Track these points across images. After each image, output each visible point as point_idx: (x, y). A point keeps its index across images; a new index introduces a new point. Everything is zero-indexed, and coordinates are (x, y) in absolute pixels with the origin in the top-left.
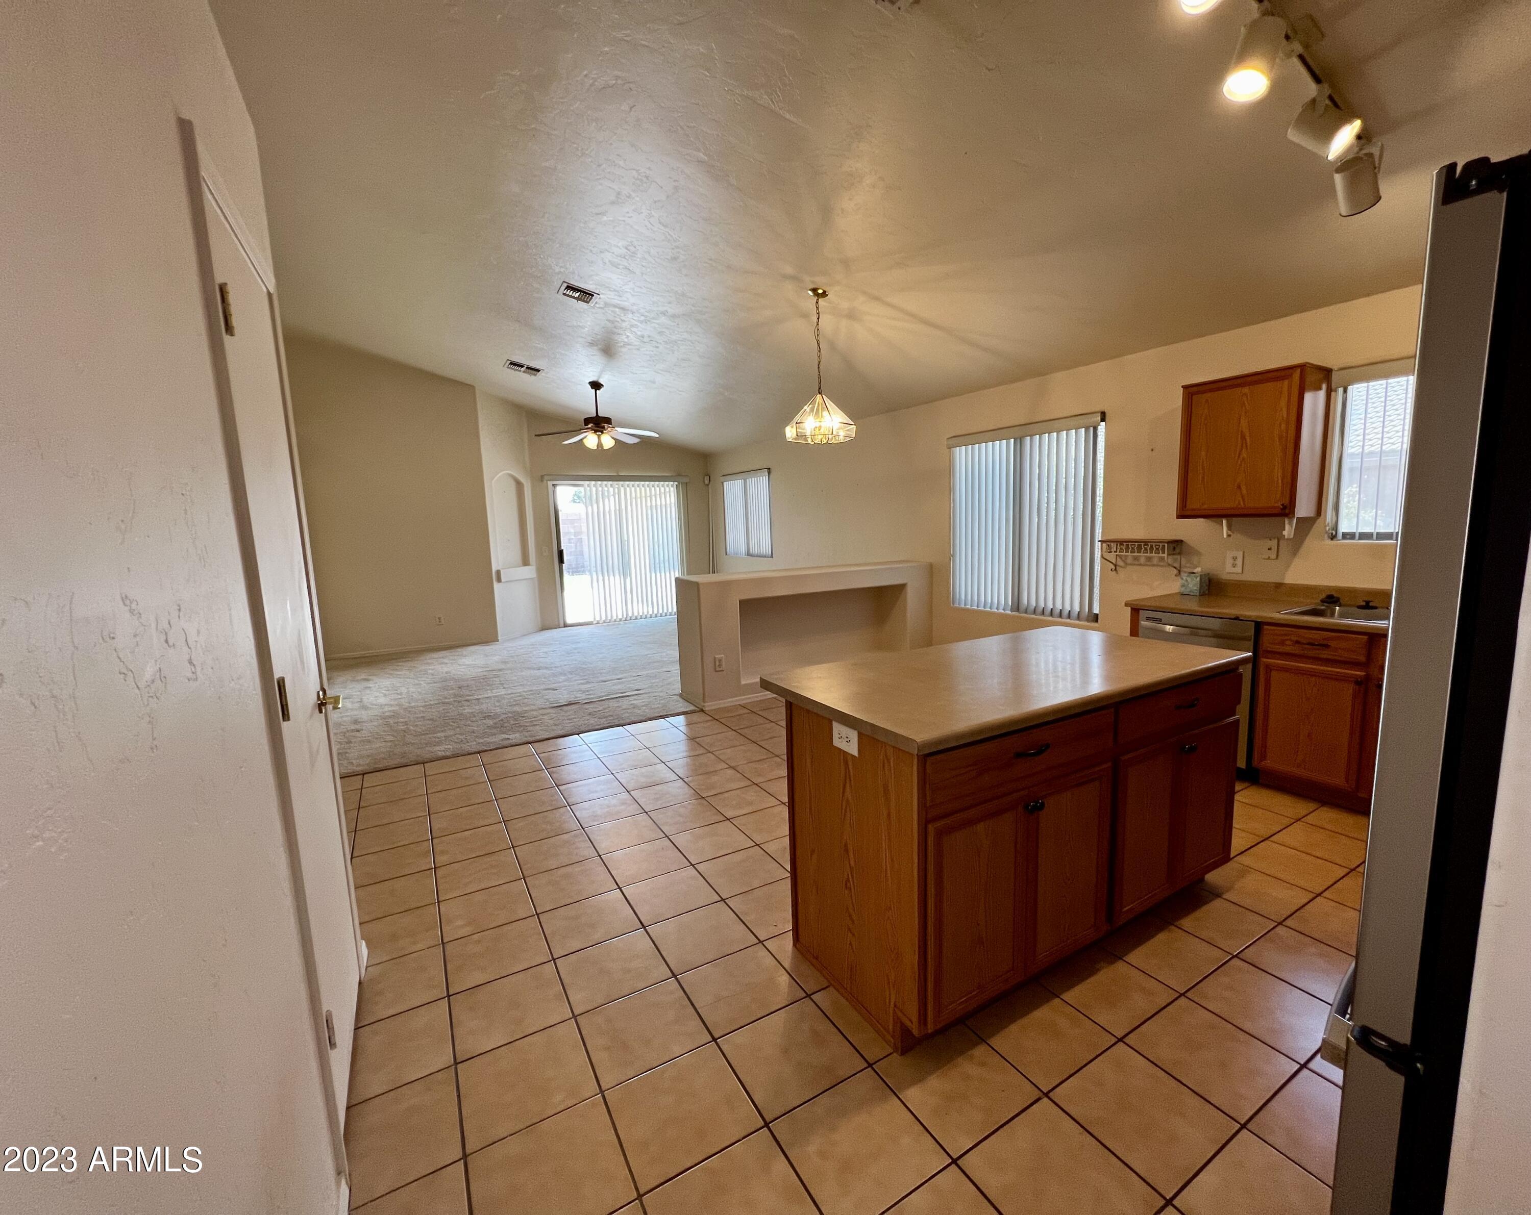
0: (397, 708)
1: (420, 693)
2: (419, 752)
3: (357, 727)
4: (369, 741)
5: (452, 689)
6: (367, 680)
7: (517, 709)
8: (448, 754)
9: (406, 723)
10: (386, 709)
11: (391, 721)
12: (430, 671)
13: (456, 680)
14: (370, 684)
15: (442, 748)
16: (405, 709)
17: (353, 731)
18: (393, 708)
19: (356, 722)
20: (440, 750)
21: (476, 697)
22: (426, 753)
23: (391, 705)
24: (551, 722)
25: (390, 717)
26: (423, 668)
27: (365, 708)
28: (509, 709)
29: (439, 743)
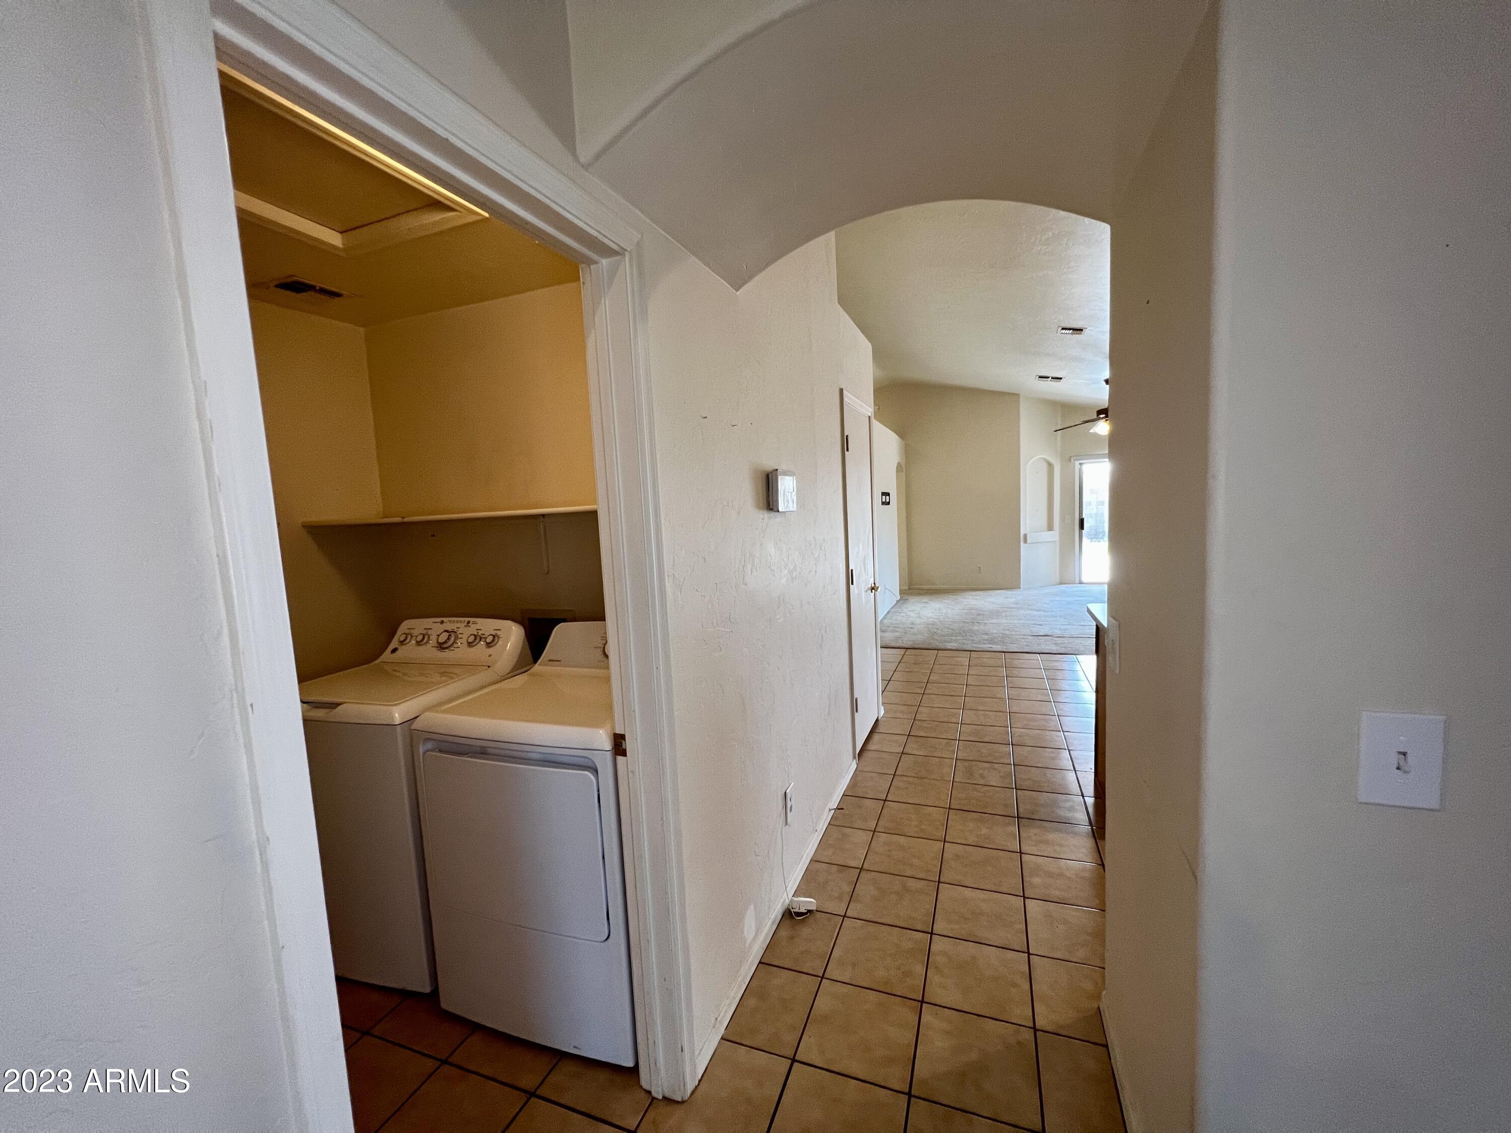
1: (952, 614)
2: (938, 644)
3: (913, 627)
4: (915, 635)
5: (973, 615)
7: (1007, 632)
8: (953, 648)
10: (930, 619)
11: (930, 626)
12: (965, 603)
13: (976, 609)
14: (927, 605)
15: (950, 644)
16: (940, 622)
17: (909, 628)
20: (949, 646)
21: (985, 622)
23: (933, 618)
24: (1025, 644)
25: (930, 624)
26: (961, 600)
27: (919, 617)
28: (1003, 632)
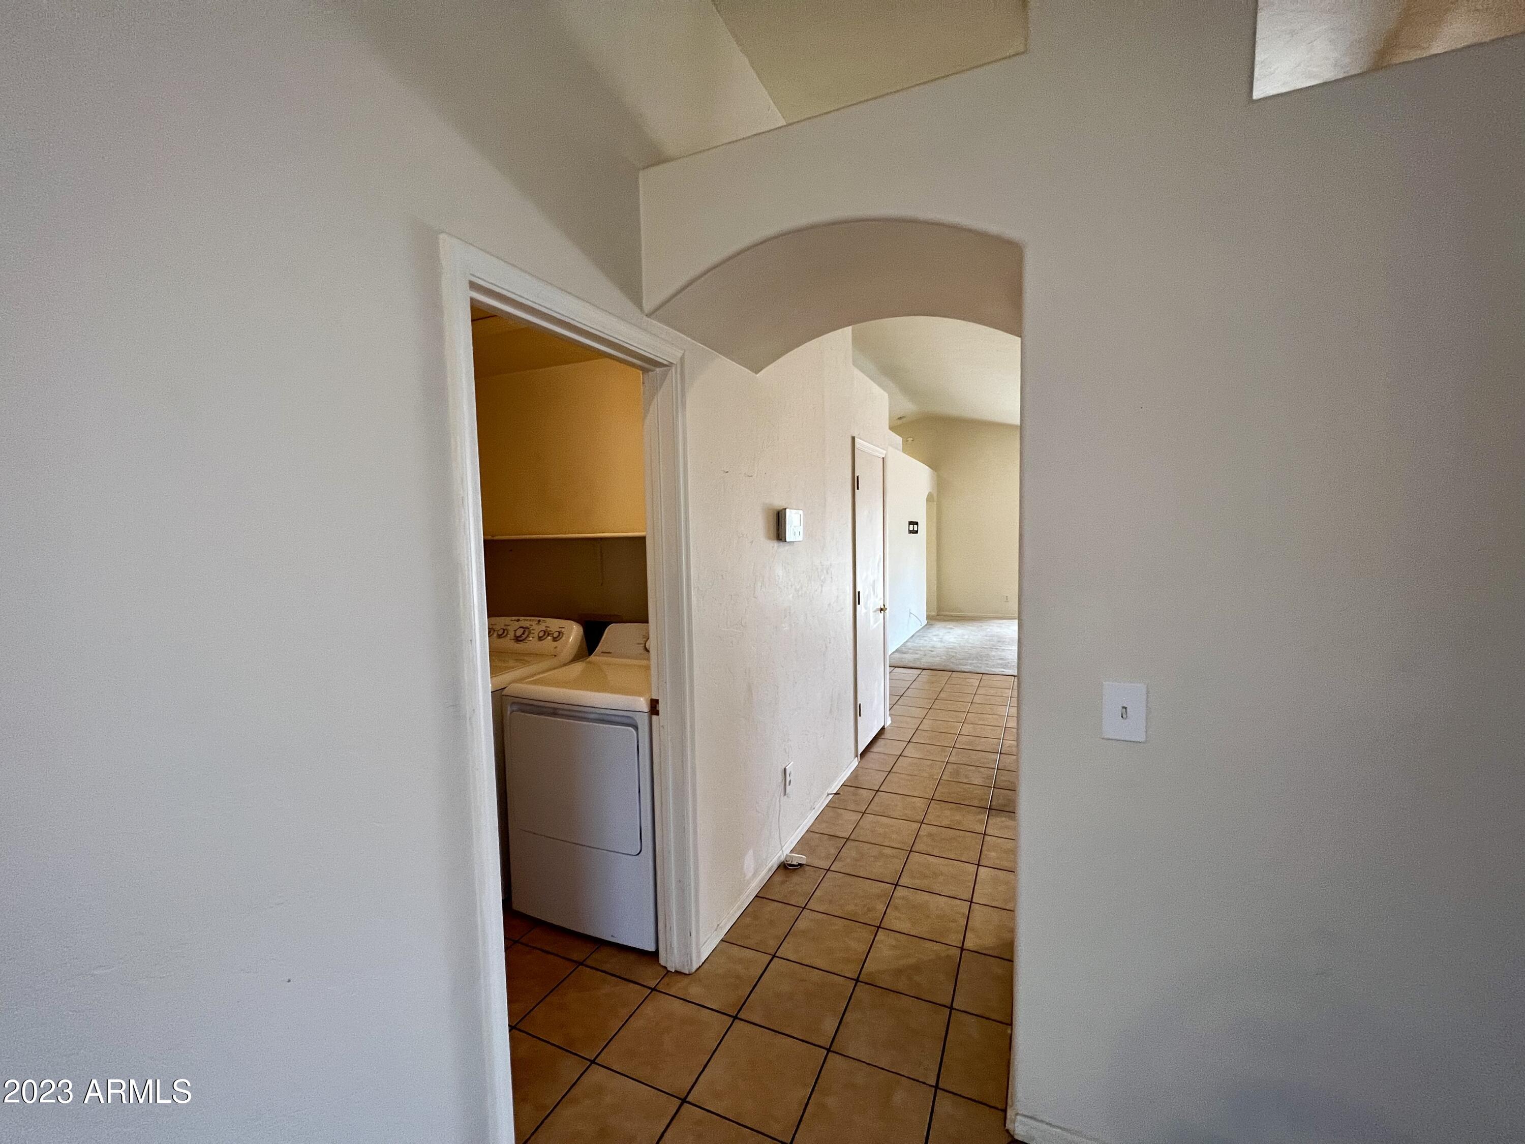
0: (956, 645)
1: (974, 640)
2: (953, 666)
3: (933, 650)
6: (951, 628)
8: (967, 670)
9: (956, 653)
10: (951, 644)
17: (929, 651)
18: (955, 645)
19: (933, 647)
20: (964, 668)
22: (956, 668)
23: (955, 643)
25: (950, 648)
27: (941, 642)
29: (965, 665)
